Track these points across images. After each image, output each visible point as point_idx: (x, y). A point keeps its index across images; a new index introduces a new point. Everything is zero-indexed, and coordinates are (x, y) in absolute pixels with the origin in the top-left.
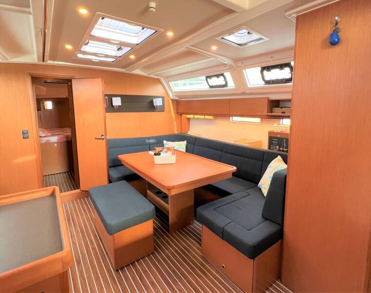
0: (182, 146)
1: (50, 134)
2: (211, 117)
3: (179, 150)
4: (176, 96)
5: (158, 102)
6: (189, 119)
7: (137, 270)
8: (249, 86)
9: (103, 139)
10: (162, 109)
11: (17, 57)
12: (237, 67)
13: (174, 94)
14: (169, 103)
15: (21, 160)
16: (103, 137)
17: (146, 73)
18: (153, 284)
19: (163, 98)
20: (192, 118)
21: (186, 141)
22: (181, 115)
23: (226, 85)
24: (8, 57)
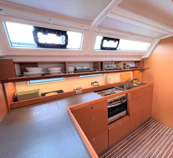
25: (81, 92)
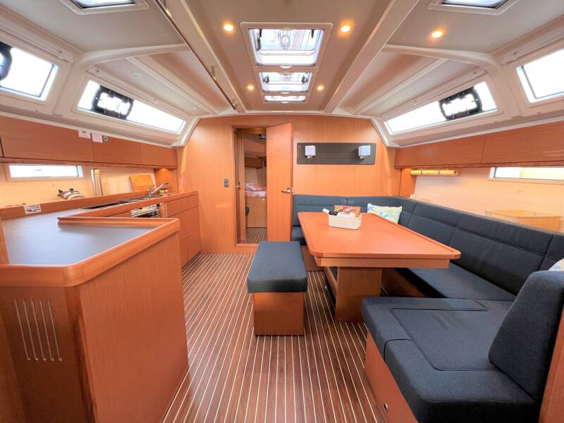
0: (392, 214)
1: (260, 189)
2: (451, 172)
3: (387, 218)
4: (395, 142)
5: (364, 151)
6: (415, 177)
7: (274, 346)
8: (532, 100)
9: (289, 193)
10: (370, 161)
11: (222, 110)
12: (502, 65)
13: (392, 139)
14: (383, 152)
15: (220, 206)
16: (289, 191)
17: (351, 113)
18: (281, 370)
19: (373, 146)
20: (419, 176)
21: (401, 207)
22: (401, 170)
23: (477, 110)
24: (216, 111)
25: (40, 211)
